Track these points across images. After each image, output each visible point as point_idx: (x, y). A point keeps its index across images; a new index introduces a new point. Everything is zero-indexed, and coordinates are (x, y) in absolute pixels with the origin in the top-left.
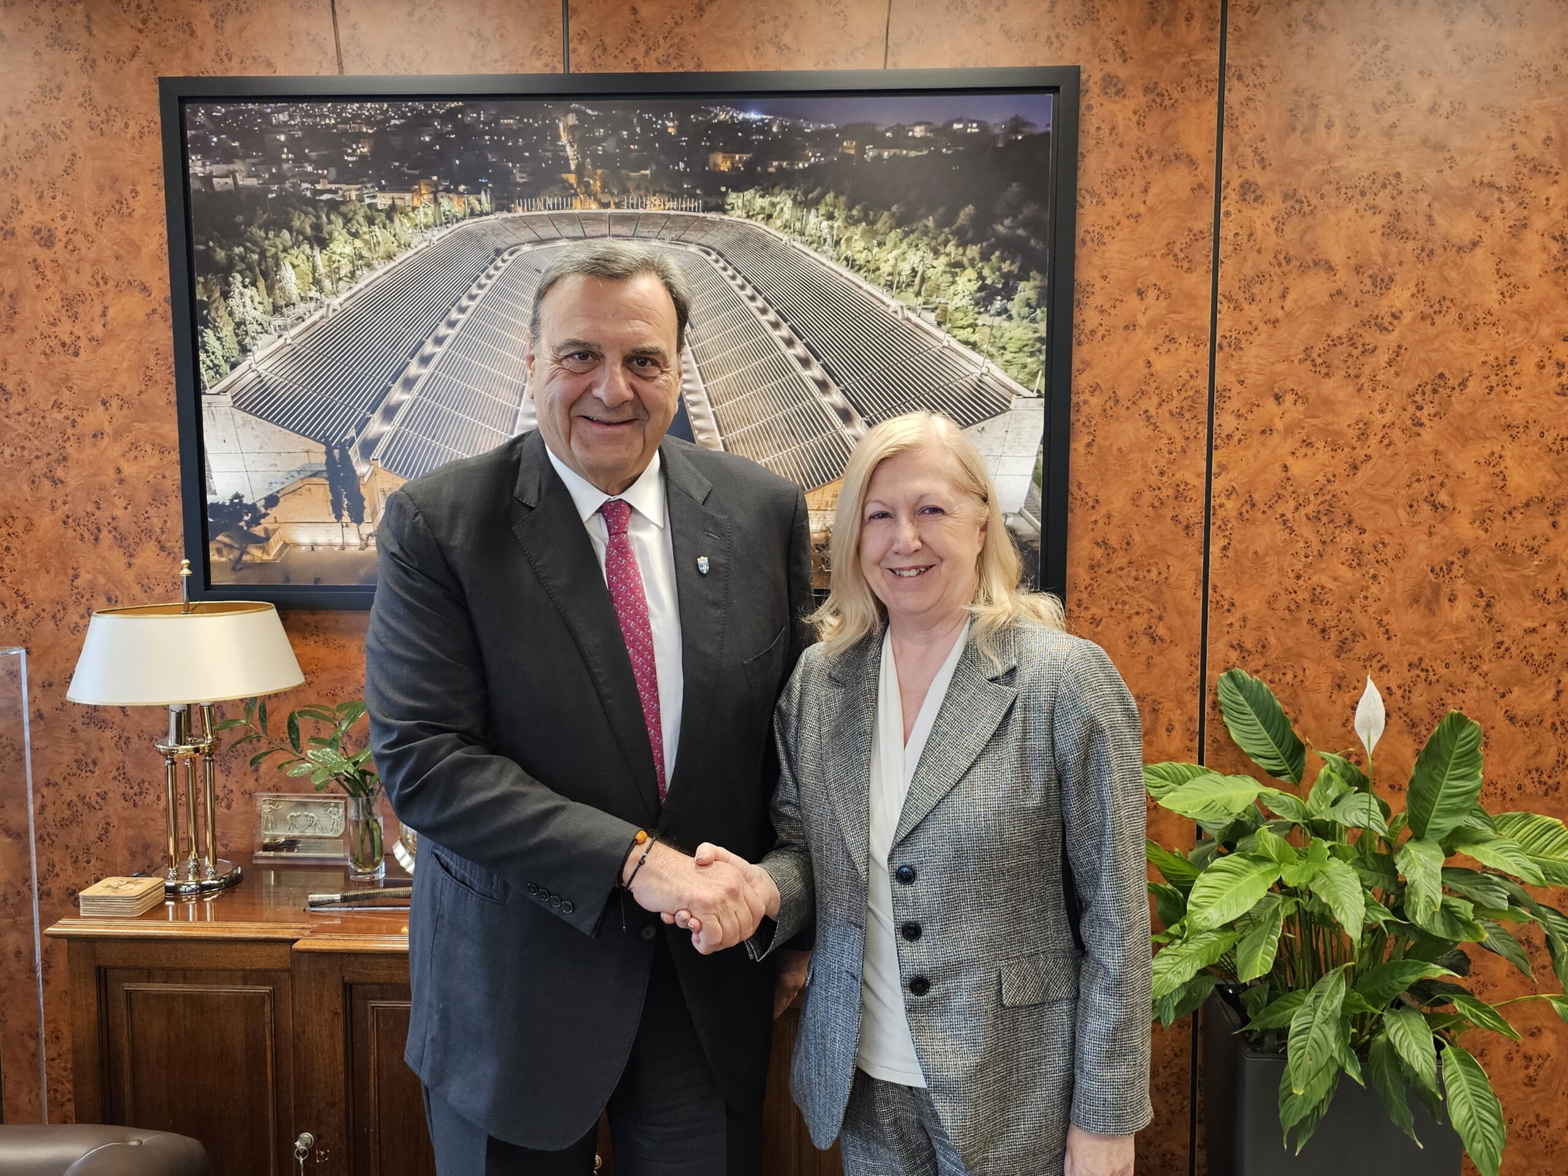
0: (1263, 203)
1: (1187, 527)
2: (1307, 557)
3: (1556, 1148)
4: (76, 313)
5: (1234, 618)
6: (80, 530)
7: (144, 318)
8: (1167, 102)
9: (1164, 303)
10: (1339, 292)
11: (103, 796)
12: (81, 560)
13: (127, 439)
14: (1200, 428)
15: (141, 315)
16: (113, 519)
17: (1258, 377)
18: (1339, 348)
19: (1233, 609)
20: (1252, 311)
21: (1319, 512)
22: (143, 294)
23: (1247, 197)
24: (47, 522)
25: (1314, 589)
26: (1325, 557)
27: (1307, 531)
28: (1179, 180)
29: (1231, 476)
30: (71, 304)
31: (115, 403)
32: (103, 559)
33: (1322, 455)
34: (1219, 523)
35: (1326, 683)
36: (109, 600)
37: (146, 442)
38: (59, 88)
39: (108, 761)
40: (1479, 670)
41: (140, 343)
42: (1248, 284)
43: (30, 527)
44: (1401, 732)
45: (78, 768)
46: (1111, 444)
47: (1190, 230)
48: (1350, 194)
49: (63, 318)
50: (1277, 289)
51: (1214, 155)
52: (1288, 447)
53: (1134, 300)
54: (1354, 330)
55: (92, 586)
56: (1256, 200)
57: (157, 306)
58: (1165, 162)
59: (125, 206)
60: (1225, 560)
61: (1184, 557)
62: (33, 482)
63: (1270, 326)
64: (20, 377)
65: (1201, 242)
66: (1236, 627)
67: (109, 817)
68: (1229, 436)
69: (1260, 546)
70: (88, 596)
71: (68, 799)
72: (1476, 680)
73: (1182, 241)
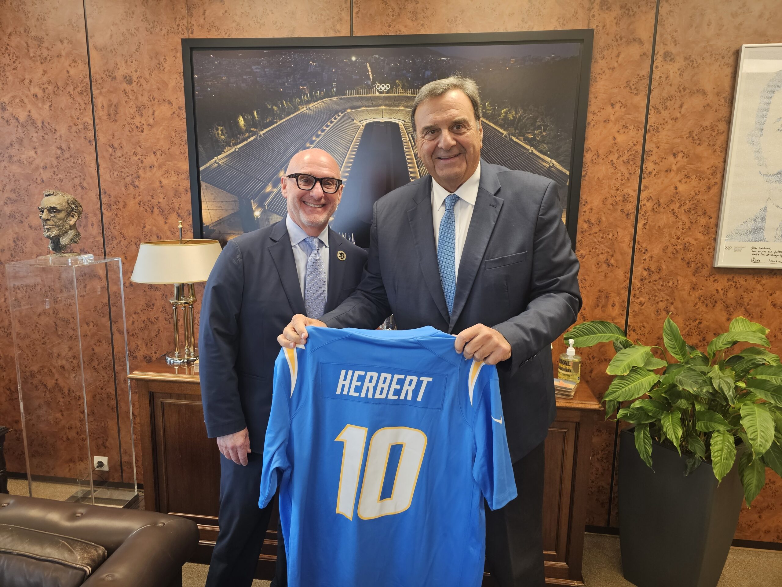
0: (674, 62)
1: (628, 215)
2: (683, 229)
3: (777, 494)
4: (142, 113)
5: (646, 256)
6: (146, 207)
7: (170, 116)
8: (631, 13)
9: (623, 110)
10: (708, 105)
11: (157, 319)
12: (146, 220)
13: (164, 169)
14: (637, 169)
15: (169, 115)
16: (159, 203)
17: (666, 145)
18: (706, 132)
19: (647, 252)
20: (665, 114)
21: (690, 209)
22: (169, 105)
23: (667, 59)
24: (132, 204)
25: (686, 244)
26: (692, 230)
27: (684, 218)
28: (635, 51)
29: (650, 191)
30: (140, 109)
31: (159, 153)
32: (155, 220)
33: (694, 182)
34: (643, 213)
35: (687, 287)
36: (158, 237)
37: (171, 170)
38: (133, 13)
39: (158, 304)
40: (761, 283)
41: (168, 127)
42: (664, 101)
43: (125, 205)
44: (721, 310)
45: (147, 307)
46: (594, 176)
47: (638, 75)
48: (716, 58)
49: (137, 116)
50: (678, 103)
51: (652, 39)
52: (678, 178)
53: (609, 109)
54: (714, 123)
55: (151, 231)
56: (671, 60)
57: (175, 110)
58: (628, 42)
59: (161, 66)
60: (644, 230)
61: (625, 228)
62: (126, 187)
63: (674, 121)
64: (120, 141)
65: (643, 81)
66: (647, 260)
67: (159, 327)
68: (650, 173)
69: (661, 224)
70: (149, 235)
71: (143, 319)
72: (759, 287)
73: (634, 80)
